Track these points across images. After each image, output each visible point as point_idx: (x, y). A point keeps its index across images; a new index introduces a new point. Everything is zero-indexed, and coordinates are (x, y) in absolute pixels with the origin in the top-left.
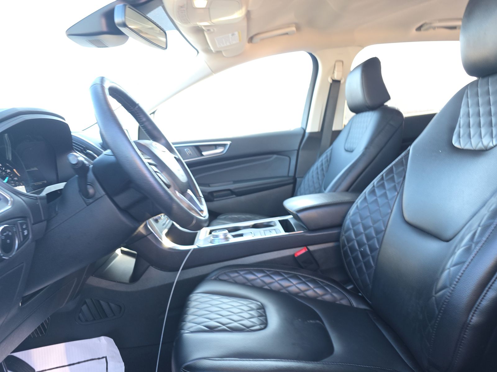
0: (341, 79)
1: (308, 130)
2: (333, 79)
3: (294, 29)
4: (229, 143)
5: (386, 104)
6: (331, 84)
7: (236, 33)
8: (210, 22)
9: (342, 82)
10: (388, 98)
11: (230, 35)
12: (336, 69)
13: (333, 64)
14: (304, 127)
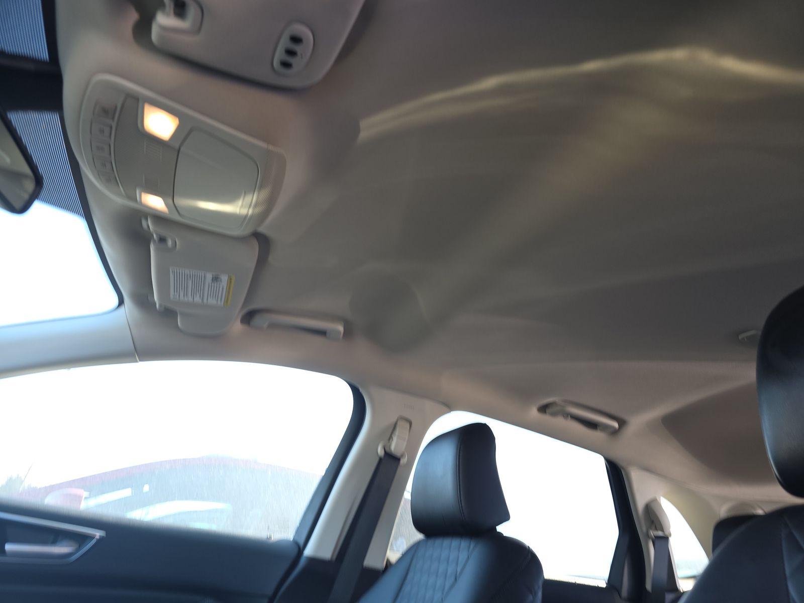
0: (402, 455)
1: (308, 551)
2: (387, 449)
3: (341, 328)
4: (98, 534)
5: (500, 528)
6: (381, 460)
7: (224, 278)
8: (170, 201)
9: (403, 461)
10: (505, 516)
11: (209, 277)
12: (397, 432)
13: (394, 420)
14: (301, 541)
